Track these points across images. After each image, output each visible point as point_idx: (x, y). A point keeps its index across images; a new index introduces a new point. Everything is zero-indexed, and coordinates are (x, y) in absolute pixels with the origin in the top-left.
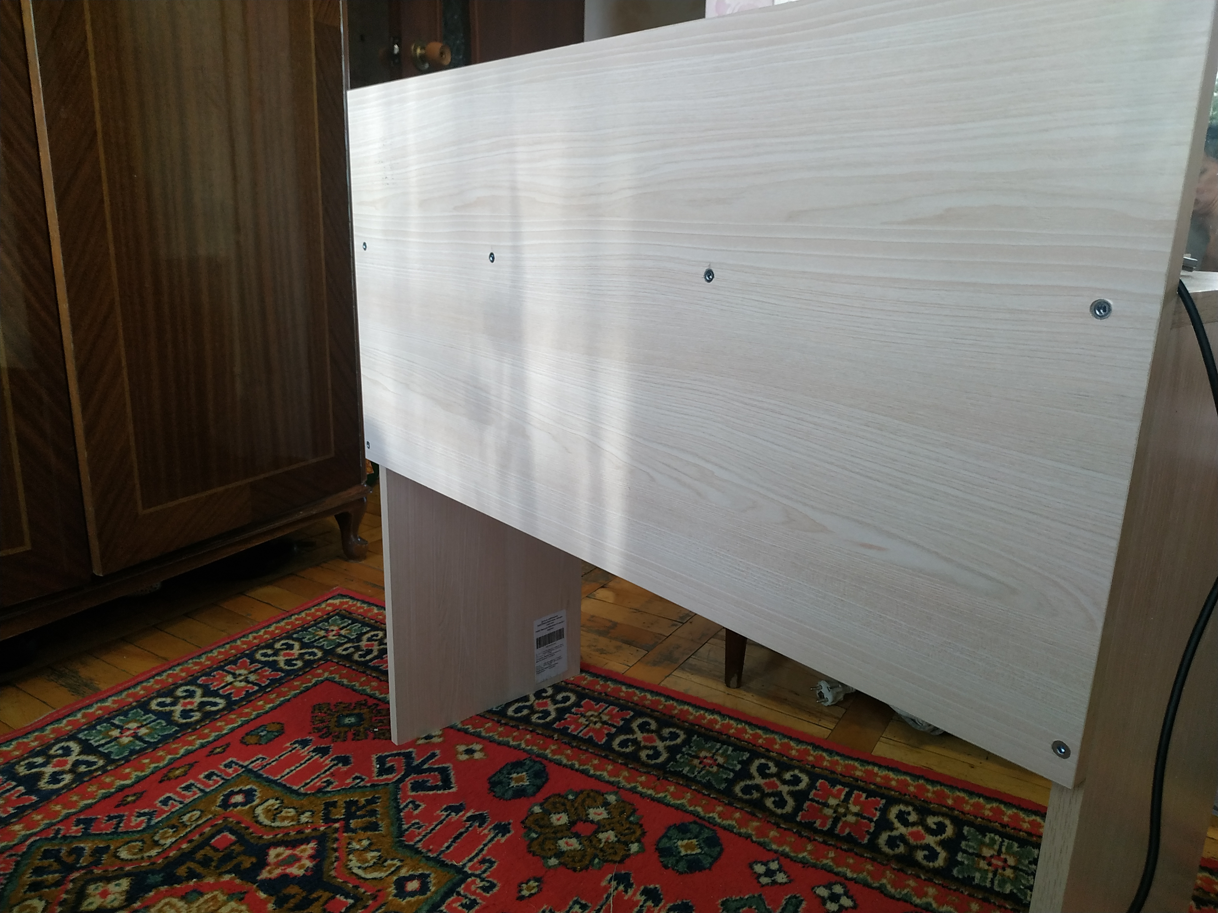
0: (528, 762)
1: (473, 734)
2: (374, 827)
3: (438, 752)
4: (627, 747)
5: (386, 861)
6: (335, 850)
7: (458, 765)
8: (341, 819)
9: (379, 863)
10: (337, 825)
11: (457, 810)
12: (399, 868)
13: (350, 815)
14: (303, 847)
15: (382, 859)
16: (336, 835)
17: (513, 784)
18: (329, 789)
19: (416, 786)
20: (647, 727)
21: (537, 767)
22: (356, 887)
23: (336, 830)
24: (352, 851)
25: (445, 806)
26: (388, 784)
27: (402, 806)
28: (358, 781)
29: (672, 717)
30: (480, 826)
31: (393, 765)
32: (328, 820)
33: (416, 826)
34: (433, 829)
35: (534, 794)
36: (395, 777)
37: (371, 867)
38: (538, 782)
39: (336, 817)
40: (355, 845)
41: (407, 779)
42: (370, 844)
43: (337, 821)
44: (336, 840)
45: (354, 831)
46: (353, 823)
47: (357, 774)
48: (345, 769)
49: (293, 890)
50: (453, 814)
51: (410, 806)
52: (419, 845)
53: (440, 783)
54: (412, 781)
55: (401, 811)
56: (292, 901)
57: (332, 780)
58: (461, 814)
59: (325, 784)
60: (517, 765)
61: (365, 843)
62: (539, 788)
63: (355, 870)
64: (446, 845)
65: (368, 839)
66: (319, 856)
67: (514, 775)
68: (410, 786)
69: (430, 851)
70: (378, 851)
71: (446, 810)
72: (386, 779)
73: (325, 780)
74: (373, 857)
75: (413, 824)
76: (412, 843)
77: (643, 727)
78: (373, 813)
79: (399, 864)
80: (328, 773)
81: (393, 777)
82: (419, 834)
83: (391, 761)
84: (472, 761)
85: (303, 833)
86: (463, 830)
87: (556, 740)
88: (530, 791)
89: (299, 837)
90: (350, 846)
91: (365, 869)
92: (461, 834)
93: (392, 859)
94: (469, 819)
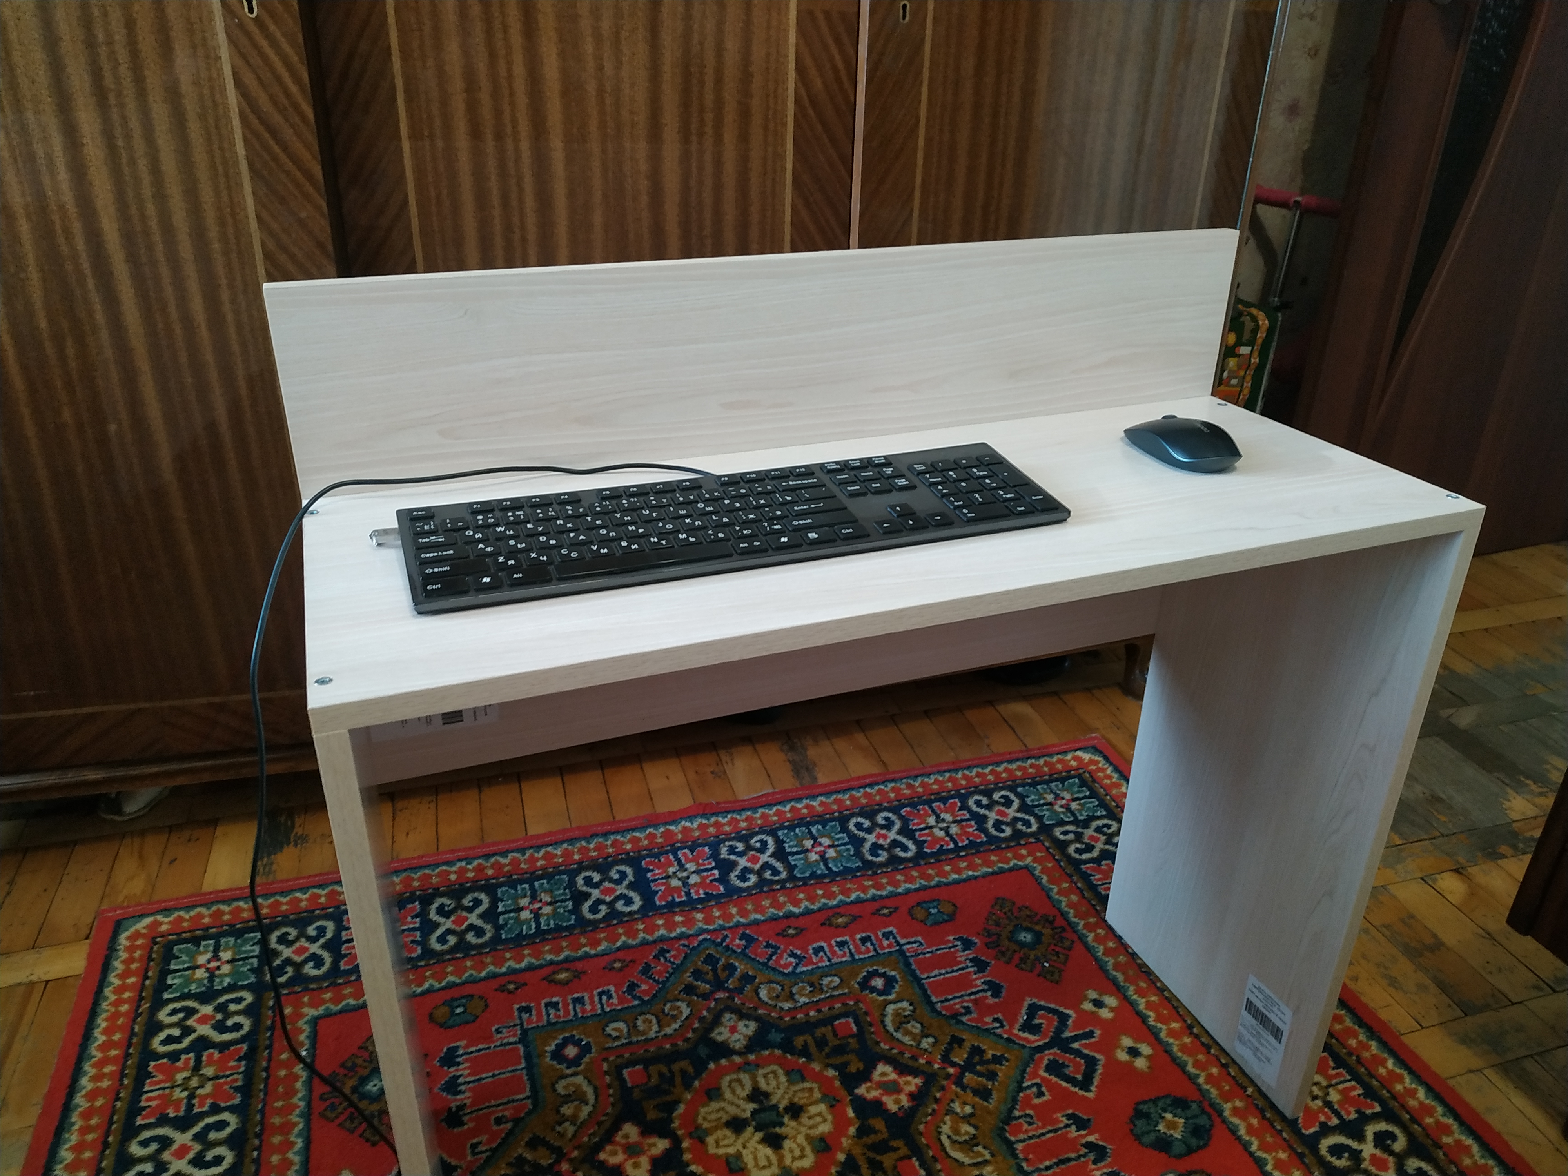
0: (1194, 1106)
1: (1150, 1028)
2: (984, 1094)
3: (1098, 1032)
4: (1340, 1158)
5: (977, 1145)
6: (937, 1101)
7: (1112, 1062)
8: (959, 1065)
9: (969, 1145)
10: (951, 1070)
11: (1081, 1124)
12: (986, 1162)
13: (969, 1066)
14: (910, 1078)
15: (975, 1141)
16: (945, 1083)
17: (1161, 1127)
18: (964, 1019)
19: (1054, 1068)
20: (1389, 1142)
21: (1203, 1121)
22: (935, 1159)
23: (948, 1076)
24: (950, 1112)
25: (1070, 1112)
26: (1024, 1047)
27: (1025, 1085)
28: (998, 1025)
29: (1438, 1146)
30: (1095, 1162)
31: (1041, 1024)
32: (946, 1059)
33: (1028, 1120)
34: (1043, 1134)
35: (1180, 1156)
36: (1036, 1041)
37: (960, 1143)
38: (1194, 1142)
39: (956, 1060)
40: (957, 1107)
41: (1047, 1052)
42: (972, 1115)
43: (954, 1065)
44: (943, 1088)
45: (964, 1088)
46: (968, 1077)
47: (1000, 1016)
48: (991, 1001)
49: (878, 1124)
50: (1074, 1127)
51: (1034, 1089)
52: (1019, 1146)
53: (1079, 1077)
54: (1051, 1057)
55: (1021, 1089)
56: (872, 1136)
57: (972, 1009)
58: (1083, 1132)
59: (963, 1011)
60: (1180, 1104)
61: (968, 1109)
62: (1190, 1151)
63: (944, 1138)
64: (1048, 1163)
65: (973, 1107)
66: (918, 1097)
67: (1169, 1116)
68: (1045, 1062)
69: (1027, 1160)
70: (976, 1127)
71: (1069, 1117)
72: (1026, 1039)
73: (965, 1004)
74: (967, 1133)
75: (1026, 1115)
76: (1013, 1139)
77: (1381, 1139)
78: (992, 1076)
79: (988, 1157)
80: (973, 997)
81: (1035, 1040)
82: (1027, 1131)
83: (1041, 1017)
84: (1129, 1066)
85: (917, 1060)
86: (1073, 1155)
87: (1248, 1096)
88: (1178, 1148)
89: (911, 1063)
90: (952, 1105)
91: (953, 1142)
92: (1069, 1160)
93: (984, 1147)
94: (1090, 1146)
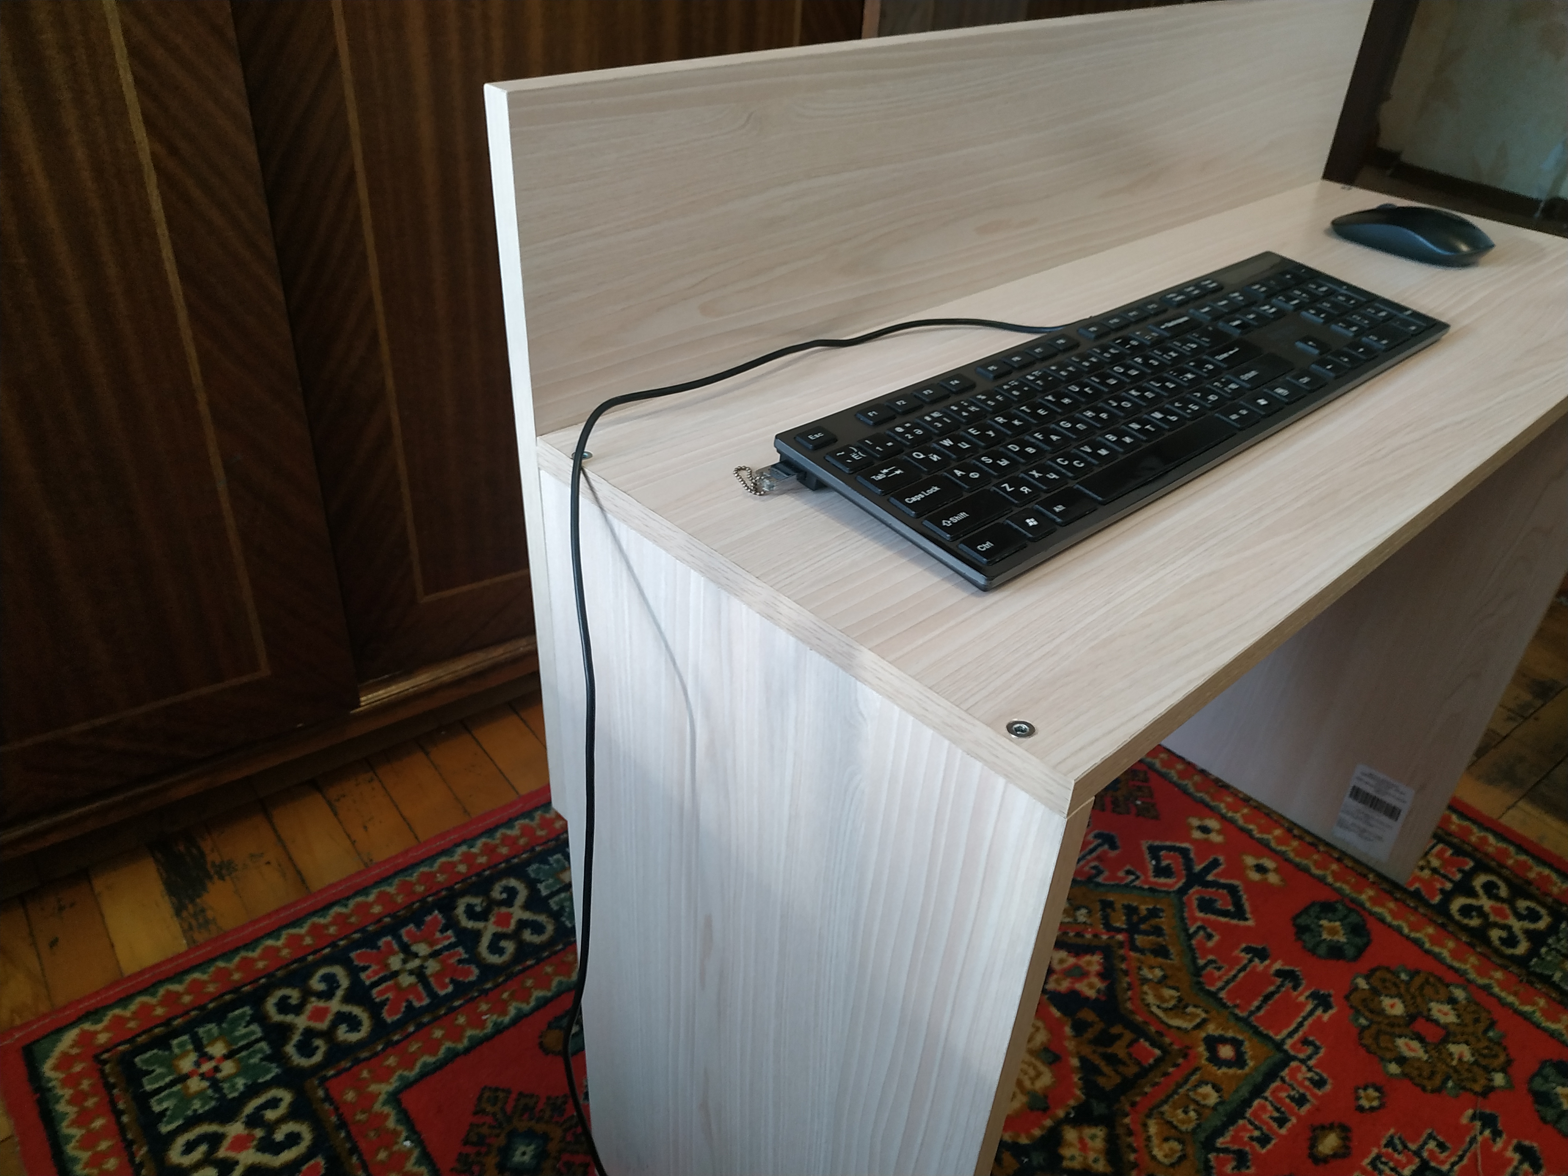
0: (1340, 907)
1: (1260, 841)
2: (1161, 951)
3: (1221, 859)
4: (1471, 918)
5: (1186, 1007)
6: (1126, 973)
7: (1250, 885)
8: (1123, 929)
9: (1180, 1008)
10: (1120, 937)
11: (1262, 954)
12: (1204, 1022)
13: (1132, 929)
14: (1088, 958)
15: (1184, 1003)
16: (1122, 952)
17: (1325, 936)
18: (1100, 879)
19: (1206, 905)
20: (1495, 891)
21: (1353, 918)
22: (1160, 1034)
23: (1121, 945)
24: (1145, 981)
25: (1244, 946)
26: (1168, 893)
27: (1192, 930)
28: (1132, 877)
29: (1529, 882)
30: (1295, 988)
31: (1169, 864)
32: (1109, 927)
33: (1214, 965)
34: (1235, 976)
35: (1356, 958)
36: (1176, 883)
37: (1171, 1009)
38: (1358, 941)
39: (1118, 925)
40: (1146, 973)
41: (1191, 891)
42: (1165, 977)
43: (1119, 931)
44: (1123, 959)
45: (1142, 951)
46: (1139, 939)
47: (1128, 867)
48: (1113, 854)
49: (1087, 1015)
50: (1257, 960)
51: (1201, 933)
52: (1222, 995)
53: (1231, 908)
54: (1197, 896)
55: (1190, 937)
56: (1090, 1030)
57: (1101, 867)
58: (1267, 962)
59: (1094, 871)
60: (1327, 909)
61: (1158, 973)
62: (1360, 951)
63: (1154, 1009)
64: (1256, 1003)
65: (1162, 969)
66: (1107, 974)
67: (1324, 922)
68: (1195, 903)
69: (1236, 1006)
70: (1177, 989)
71: (1247, 950)
72: (1165, 885)
73: (1093, 864)
74: (1172, 997)
75: (1211, 962)
76: (1213, 989)
77: (1489, 890)
78: (1158, 931)
79: (1204, 1015)
80: (1094, 854)
82: (1220, 978)
83: (1167, 858)
84: (1265, 884)
85: (1083, 936)
86: (1272, 988)
87: (1371, 882)
88: (1350, 951)
89: (1079, 941)
90: (1141, 973)
91: (1165, 1010)
92: (1272, 994)
93: (1195, 1006)
94: (1279, 973)
